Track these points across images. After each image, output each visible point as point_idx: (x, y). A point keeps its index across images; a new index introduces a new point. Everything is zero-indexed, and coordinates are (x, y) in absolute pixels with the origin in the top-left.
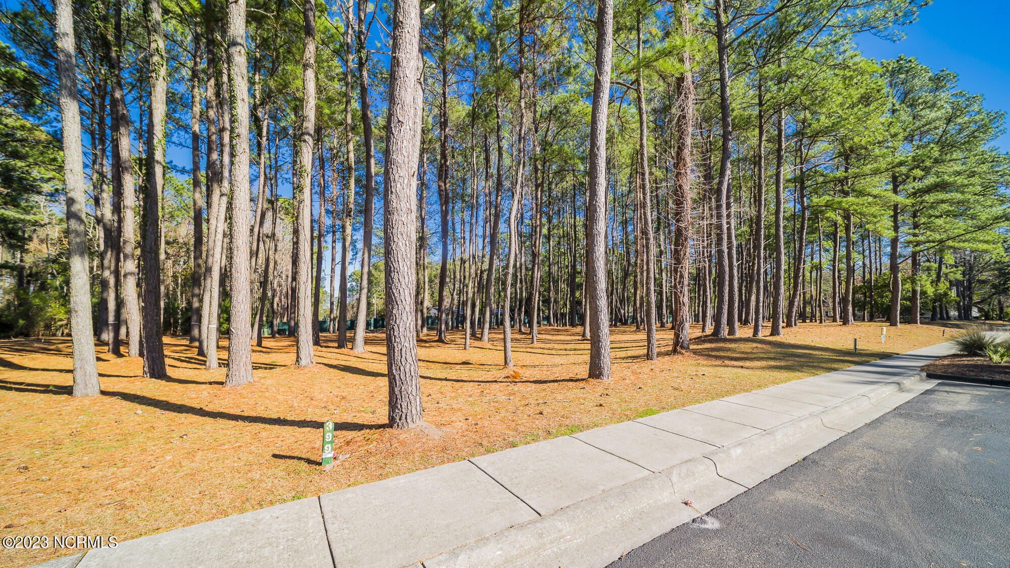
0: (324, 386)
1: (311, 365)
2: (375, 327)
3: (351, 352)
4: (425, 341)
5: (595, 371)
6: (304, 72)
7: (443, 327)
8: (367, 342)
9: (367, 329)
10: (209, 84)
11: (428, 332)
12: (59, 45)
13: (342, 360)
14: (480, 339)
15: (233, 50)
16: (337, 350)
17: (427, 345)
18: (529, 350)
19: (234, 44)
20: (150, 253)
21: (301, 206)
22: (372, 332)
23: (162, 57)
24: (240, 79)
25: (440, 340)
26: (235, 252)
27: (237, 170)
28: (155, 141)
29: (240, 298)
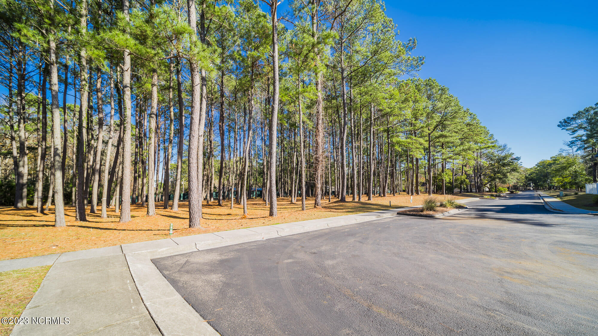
0: (162, 222)
1: (154, 215)
2: (184, 198)
3: (171, 211)
4: (211, 205)
5: (271, 214)
6: (152, 87)
7: (221, 198)
8: (180, 206)
9: (179, 200)
10: (99, 80)
11: (214, 201)
12: (53, 89)
13: (167, 214)
14: (240, 204)
15: (125, 89)
16: (163, 210)
17: (212, 207)
18: (263, 209)
19: (126, 87)
20: (80, 167)
21: (150, 146)
22: (182, 201)
23: (86, 81)
24: (128, 100)
25: (220, 205)
26: (125, 169)
27: (126, 137)
28: (83, 118)
29: (127, 187)
